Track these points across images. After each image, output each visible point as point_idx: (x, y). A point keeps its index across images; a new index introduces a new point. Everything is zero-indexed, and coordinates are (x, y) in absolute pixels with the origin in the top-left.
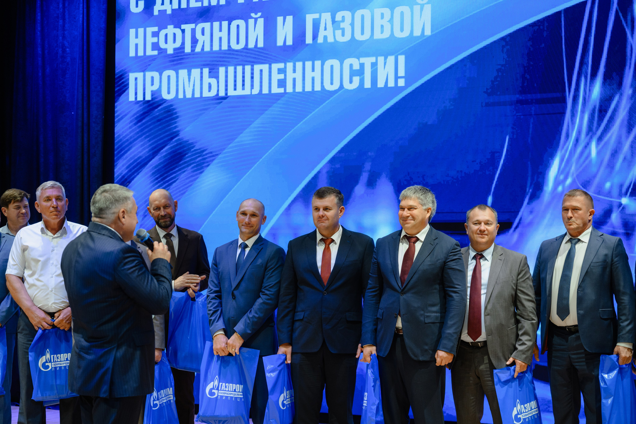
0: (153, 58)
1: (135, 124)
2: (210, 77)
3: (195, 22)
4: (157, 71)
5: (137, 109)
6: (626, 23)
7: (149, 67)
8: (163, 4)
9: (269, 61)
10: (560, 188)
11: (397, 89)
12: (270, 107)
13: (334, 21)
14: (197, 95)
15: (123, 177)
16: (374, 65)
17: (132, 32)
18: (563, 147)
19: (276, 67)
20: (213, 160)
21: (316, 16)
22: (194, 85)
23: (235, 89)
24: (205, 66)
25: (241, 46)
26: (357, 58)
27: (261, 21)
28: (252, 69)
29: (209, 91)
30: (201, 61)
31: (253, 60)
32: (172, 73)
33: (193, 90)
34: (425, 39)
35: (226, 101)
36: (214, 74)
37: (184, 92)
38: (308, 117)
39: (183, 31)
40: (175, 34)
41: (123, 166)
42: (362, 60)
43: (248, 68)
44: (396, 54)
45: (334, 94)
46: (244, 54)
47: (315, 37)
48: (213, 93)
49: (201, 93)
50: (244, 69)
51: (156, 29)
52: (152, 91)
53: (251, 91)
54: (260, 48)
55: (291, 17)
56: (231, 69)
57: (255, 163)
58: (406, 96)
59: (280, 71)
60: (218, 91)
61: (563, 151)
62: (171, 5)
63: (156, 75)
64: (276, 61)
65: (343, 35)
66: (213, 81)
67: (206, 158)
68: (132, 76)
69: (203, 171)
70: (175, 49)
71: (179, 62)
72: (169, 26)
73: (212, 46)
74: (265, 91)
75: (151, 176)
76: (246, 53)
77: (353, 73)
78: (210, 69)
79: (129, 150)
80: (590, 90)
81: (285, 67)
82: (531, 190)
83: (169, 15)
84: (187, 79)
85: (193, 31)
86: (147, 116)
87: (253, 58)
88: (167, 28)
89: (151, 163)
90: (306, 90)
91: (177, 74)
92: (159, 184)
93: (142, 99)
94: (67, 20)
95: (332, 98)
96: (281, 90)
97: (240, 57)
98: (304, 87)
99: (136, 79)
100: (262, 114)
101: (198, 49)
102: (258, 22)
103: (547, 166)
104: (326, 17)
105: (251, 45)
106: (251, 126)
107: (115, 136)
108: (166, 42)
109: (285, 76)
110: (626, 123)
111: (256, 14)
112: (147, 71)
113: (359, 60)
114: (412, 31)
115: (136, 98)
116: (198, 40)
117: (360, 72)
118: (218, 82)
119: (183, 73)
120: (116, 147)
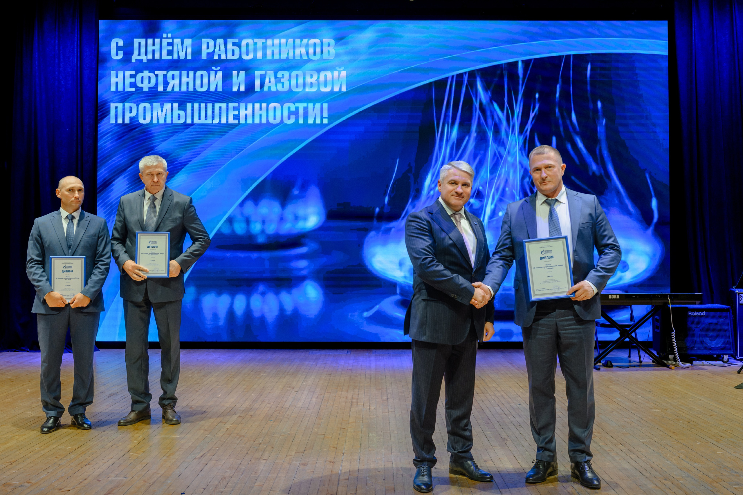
0: (131, 94)
1: (117, 140)
2: (179, 109)
3: (168, 69)
4: (134, 103)
5: (116, 129)
6: (473, 93)
7: (128, 100)
8: (139, 54)
9: (226, 101)
10: (432, 193)
11: (322, 125)
12: (227, 133)
13: (276, 77)
14: (169, 121)
15: (105, 179)
16: (306, 109)
17: (113, 73)
18: (434, 167)
19: (231, 105)
20: (181, 169)
21: (263, 72)
22: (166, 115)
23: (200, 119)
24: (175, 101)
25: (205, 89)
26: (293, 103)
27: (220, 74)
28: (213, 106)
29: (179, 120)
30: (173, 98)
31: (213, 99)
32: (147, 105)
33: (165, 118)
34: (342, 94)
35: (192, 127)
36: (182, 106)
37: (158, 119)
38: (257, 141)
39: (157, 76)
40: (149, 78)
41: (105, 170)
42: (297, 105)
43: (210, 105)
44: (322, 102)
45: (277, 127)
46: (207, 95)
47: (262, 86)
48: (182, 121)
49: (172, 120)
50: (206, 106)
51: (133, 72)
52: (130, 117)
53: (213, 121)
54: (219, 92)
55: (244, 72)
56: (196, 105)
57: (216, 171)
58: (328, 130)
59: (235, 109)
60: (186, 120)
61: (434, 169)
62: (146, 56)
63: (134, 106)
64: (233, 101)
65: (283, 87)
66: (182, 113)
67: (176, 167)
68: (113, 106)
69: (174, 176)
70: (149, 88)
71: (153, 97)
72: (144, 71)
73: (180, 87)
74: (224, 121)
75: (128, 179)
76: (208, 94)
77: (290, 113)
78: (178, 104)
79: (110, 159)
80: (451, 132)
81: (239, 106)
82: (413, 194)
83: (145, 63)
84: (160, 111)
85: (165, 76)
86: (126, 135)
87: (214, 98)
88: (143, 73)
89: (129, 169)
90: (255, 122)
91: (152, 106)
92: (136, 185)
93: (121, 122)
94: (62, 60)
95: (275, 129)
96: (236, 122)
97: (204, 97)
98: (253, 121)
99: (116, 108)
100: (221, 137)
101: (169, 89)
102: (218, 74)
103: (424, 179)
104: (271, 73)
105: (212, 89)
106: (212, 145)
107: (98, 149)
108: (142, 82)
109: (239, 112)
110: (472, 153)
111: (216, 68)
112: (126, 102)
113: (295, 105)
114: (333, 88)
115: (116, 121)
116: (169, 83)
117: (296, 113)
118: (186, 114)
119: (157, 105)
120: (98, 157)
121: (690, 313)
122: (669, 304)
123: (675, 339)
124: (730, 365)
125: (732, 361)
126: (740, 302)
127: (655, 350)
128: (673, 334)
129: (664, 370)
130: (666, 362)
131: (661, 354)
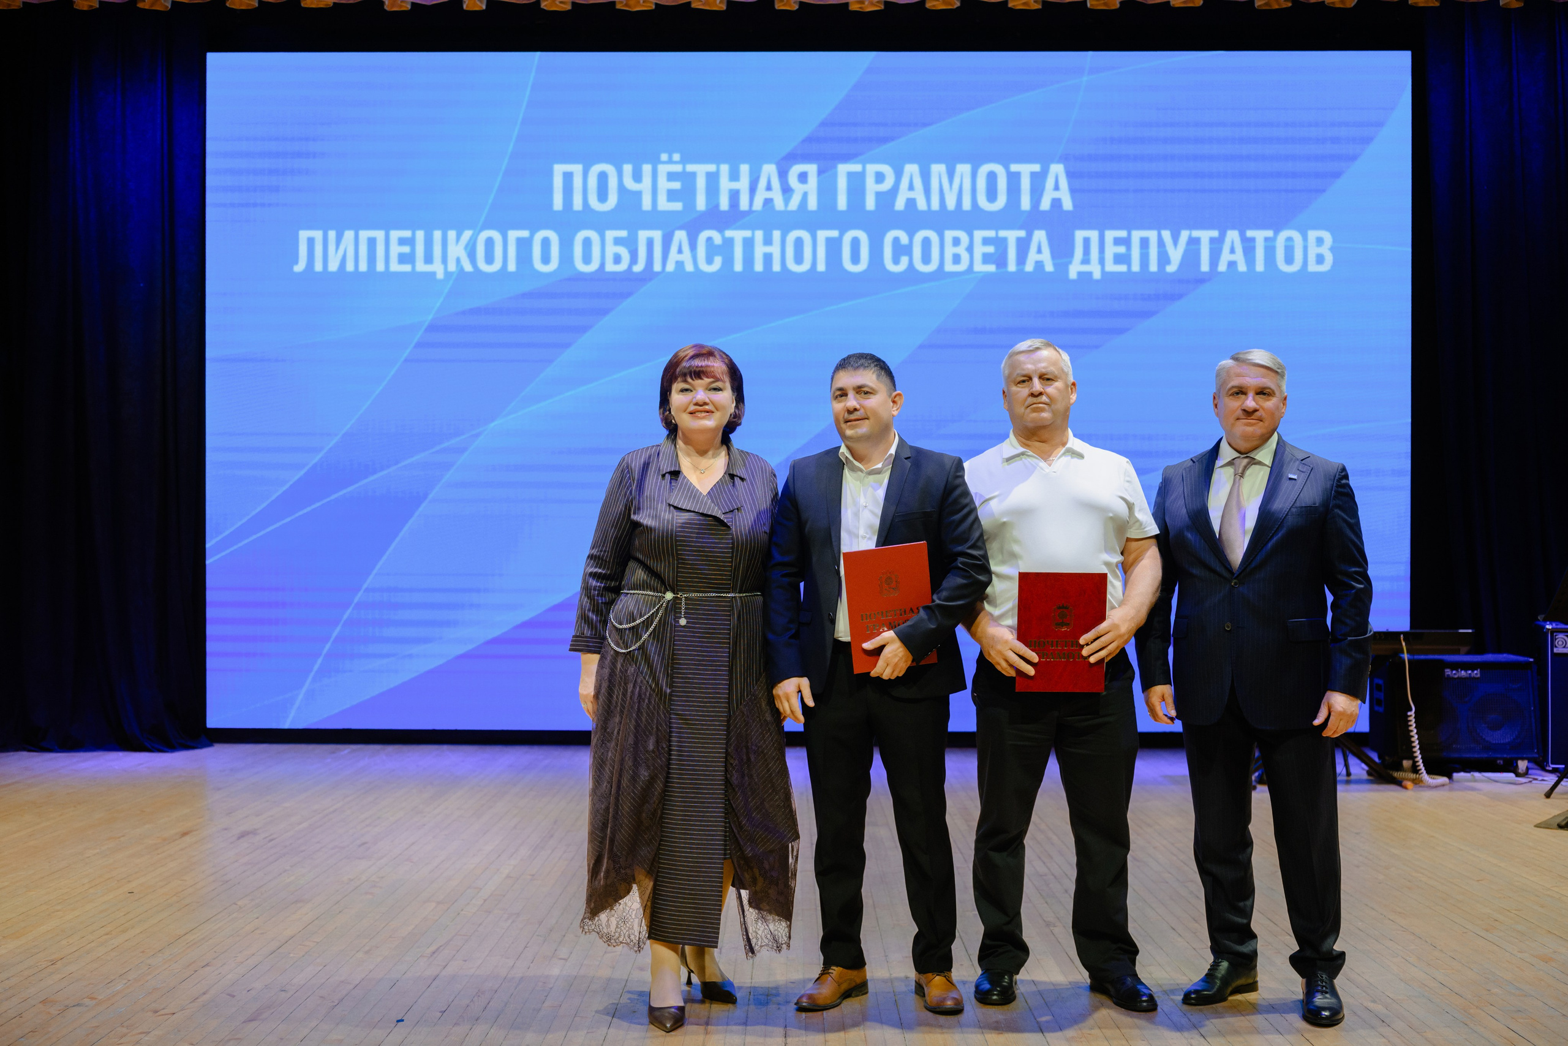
121: (1448, 672)
122: (1403, 653)
123: (1414, 725)
124: (1531, 782)
125: (1537, 773)
126: (1555, 650)
127: (1374, 749)
128: (1411, 716)
129: (1391, 790)
130: (1397, 775)
131: (1387, 758)
